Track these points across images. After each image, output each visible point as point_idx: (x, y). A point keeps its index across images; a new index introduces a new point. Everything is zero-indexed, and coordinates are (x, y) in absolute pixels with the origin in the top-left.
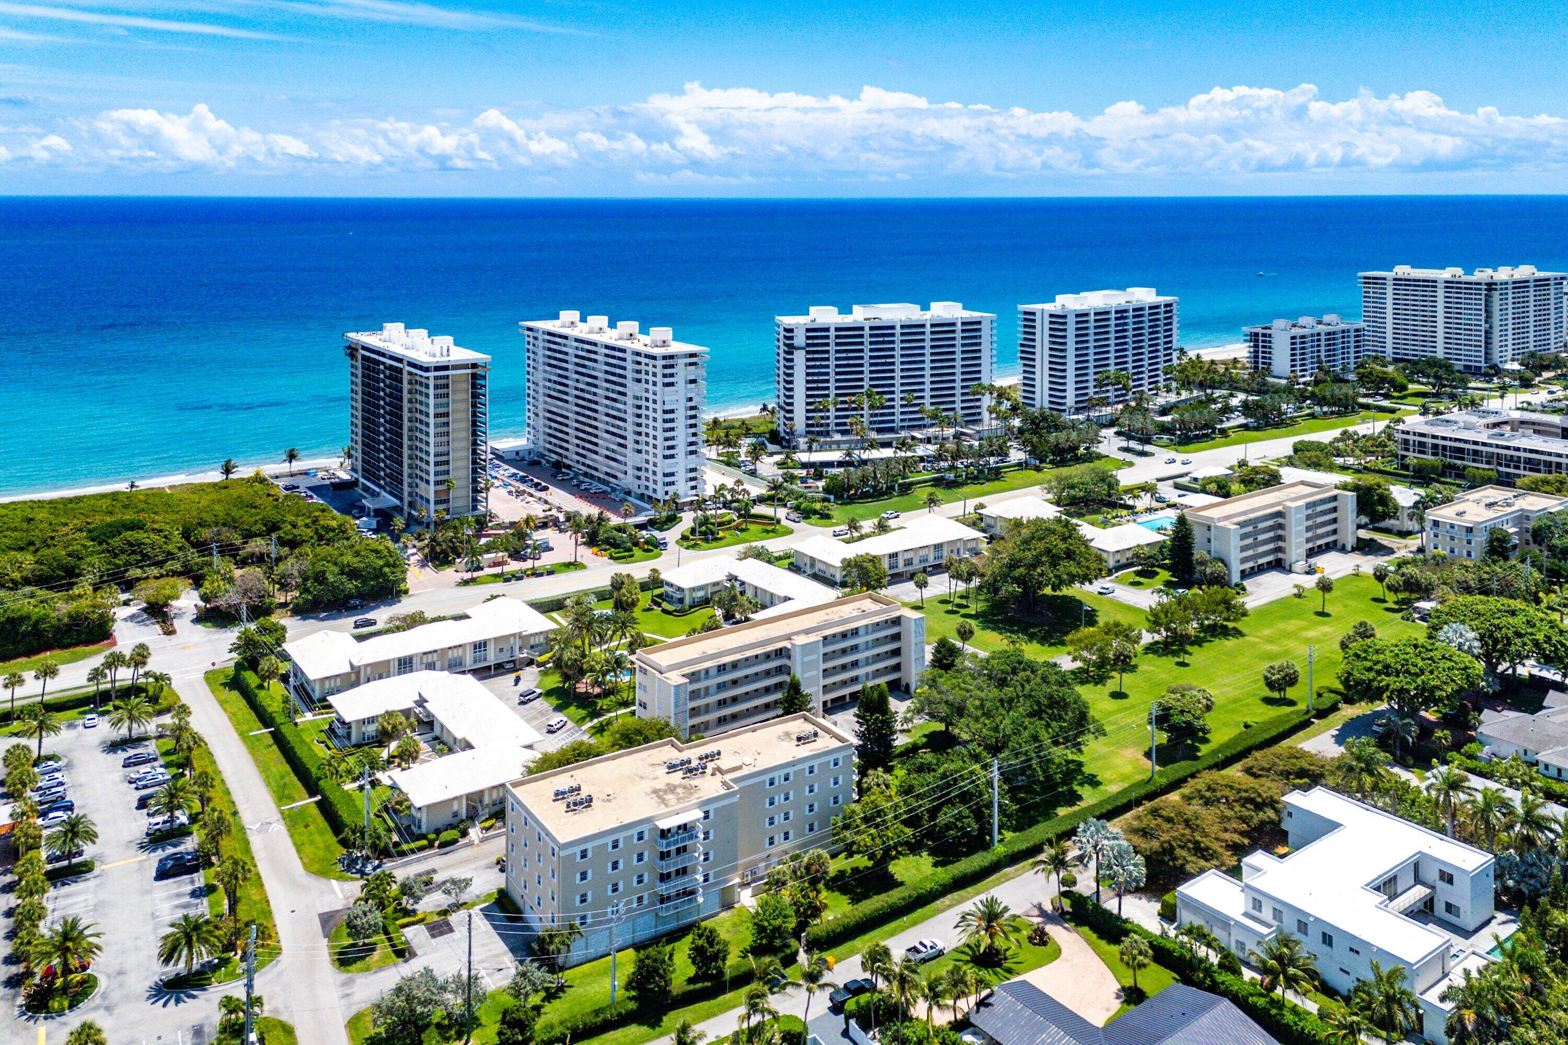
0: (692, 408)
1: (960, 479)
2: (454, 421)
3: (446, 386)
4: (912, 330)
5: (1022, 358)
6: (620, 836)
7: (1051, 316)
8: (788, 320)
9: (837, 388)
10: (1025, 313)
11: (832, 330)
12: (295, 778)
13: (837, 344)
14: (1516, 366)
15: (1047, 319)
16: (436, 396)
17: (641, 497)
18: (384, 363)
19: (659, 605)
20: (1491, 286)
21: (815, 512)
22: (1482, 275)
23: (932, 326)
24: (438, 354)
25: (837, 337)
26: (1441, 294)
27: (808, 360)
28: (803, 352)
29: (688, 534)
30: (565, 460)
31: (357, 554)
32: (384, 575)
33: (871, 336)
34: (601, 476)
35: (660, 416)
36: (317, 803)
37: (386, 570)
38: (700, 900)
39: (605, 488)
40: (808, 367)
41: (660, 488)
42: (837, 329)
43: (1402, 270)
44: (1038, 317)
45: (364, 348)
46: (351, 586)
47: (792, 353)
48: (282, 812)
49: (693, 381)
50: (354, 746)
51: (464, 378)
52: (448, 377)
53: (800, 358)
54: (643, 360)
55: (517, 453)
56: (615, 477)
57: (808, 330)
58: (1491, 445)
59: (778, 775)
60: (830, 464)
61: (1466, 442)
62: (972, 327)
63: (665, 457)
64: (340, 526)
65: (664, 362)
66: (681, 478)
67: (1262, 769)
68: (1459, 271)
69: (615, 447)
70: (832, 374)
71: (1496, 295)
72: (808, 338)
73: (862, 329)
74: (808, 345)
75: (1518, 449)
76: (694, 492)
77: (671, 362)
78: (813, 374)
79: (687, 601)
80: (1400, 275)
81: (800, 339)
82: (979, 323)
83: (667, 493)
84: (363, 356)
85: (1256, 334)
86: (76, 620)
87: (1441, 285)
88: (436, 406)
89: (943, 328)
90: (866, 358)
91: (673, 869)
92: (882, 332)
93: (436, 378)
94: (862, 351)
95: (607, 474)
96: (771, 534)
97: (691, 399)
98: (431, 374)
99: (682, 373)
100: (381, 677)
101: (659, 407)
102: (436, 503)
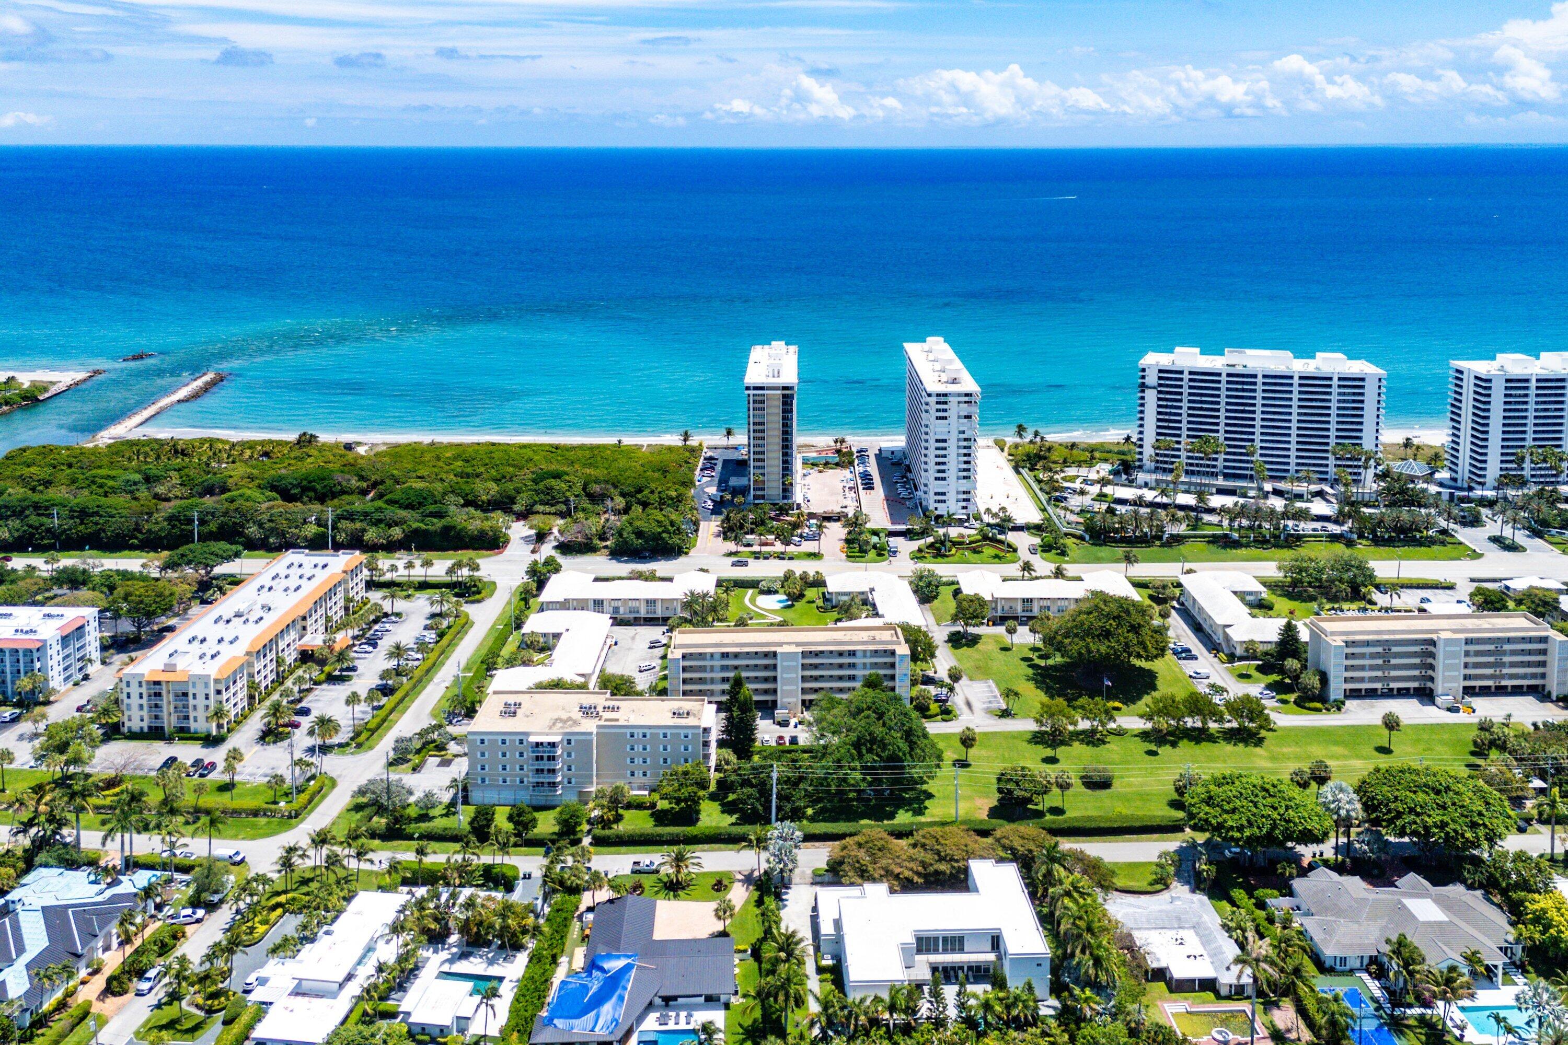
0: (965, 440)
2: (769, 429)
3: (762, 402)
4: (1277, 380)
5: (1452, 420)
6: (507, 738)
7: (1476, 378)
10: (1456, 370)
11: (1186, 373)
13: (1190, 387)
15: (1473, 381)
25: (1191, 380)
27: (1159, 399)
28: (1155, 391)
32: (663, 539)
33: (1228, 382)
35: (932, 444)
37: (664, 535)
38: (559, 792)
40: (1159, 406)
42: (1191, 373)
44: (1465, 377)
47: (1144, 392)
49: (968, 417)
51: (777, 397)
52: (764, 395)
53: (1151, 396)
55: (893, 453)
57: (1161, 371)
59: (638, 733)
62: (1353, 384)
63: (937, 479)
66: (951, 498)
70: (1185, 415)
72: (1160, 378)
73: (1219, 374)
74: (1160, 385)
76: (964, 511)
77: (942, 399)
78: (1165, 414)
79: (834, 602)
81: (1152, 379)
82: (1363, 379)
83: (936, 509)
86: (482, 534)
89: (1315, 382)
90: (1223, 404)
91: (546, 768)
92: (1241, 379)
94: (1218, 396)
97: (963, 432)
99: (956, 409)
100: (583, 609)
101: (931, 436)
102: (755, 489)
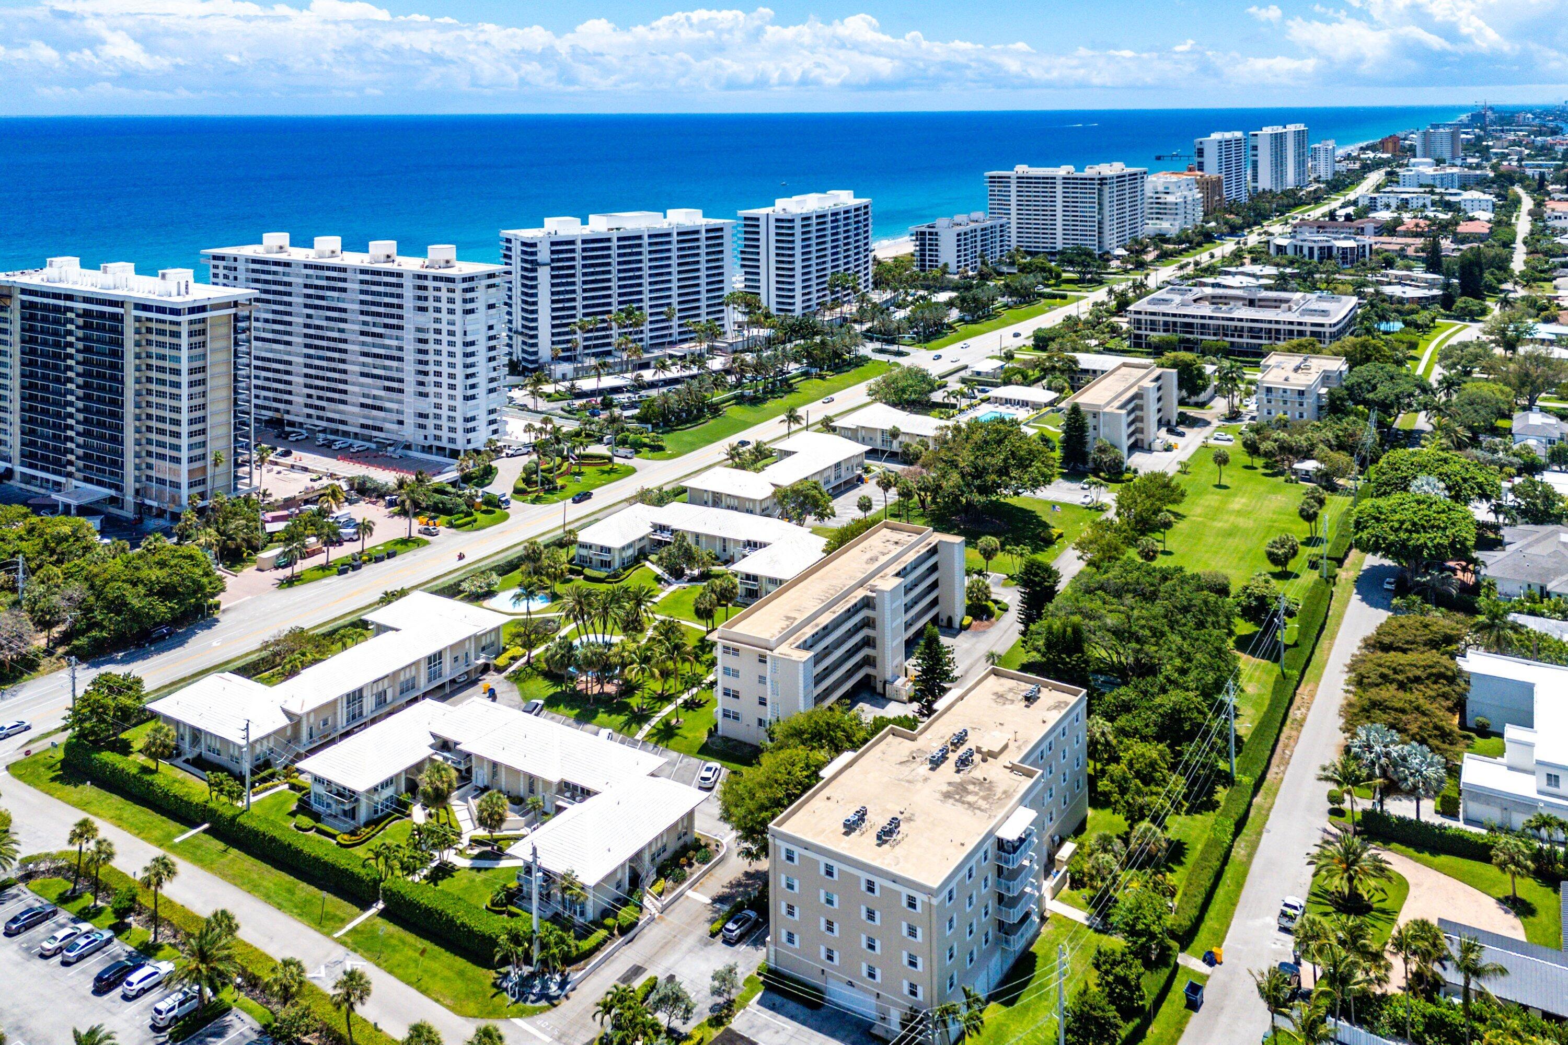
0: (491, 338)
1: (759, 395)
2: (212, 376)
3: (203, 332)
4: (660, 238)
5: (743, 266)
6: (973, 862)
7: (777, 220)
8: (528, 234)
9: (585, 307)
10: (746, 219)
11: (579, 242)
12: (312, 888)
13: (584, 258)
14: (1123, 252)
15: (772, 224)
16: (191, 346)
17: (428, 449)
18: (71, 309)
19: (579, 573)
20: (1103, 180)
21: (645, 445)
22: (1090, 171)
23: (650, 236)
24: (174, 292)
25: (584, 250)
26: (1059, 189)
27: (553, 277)
28: (548, 268)
29: (522, 486)
30: (286, 417)
31: (162, 564)
33: (619, 247)
34: (358, 430)
36: (382, 914)
39: (368, 444)
40: (553, 285)
41: (460, 437)
42: (583, 242)
43: (1022, 169)
44: (762, 223)
45: (24, 291)
46: (163, 609)
47: (535, 270)
48: (341, 942)
49: (493, 306)
50: (366, 825)
51: (225, 320)
52: (204, 320)
53: (544, 275)
54: (430, 284)
56: (380, 429)
57: (553, 244)
58: (1217, 318)
59: (1046, 746)
60: (617, 390)
61: (1193, 317)
62: (715, 233)
63: (467, 398)
64: (74, 533)
65: (466, 285)
66: (481, 423)
67: (1407, 642)
68: (1071, 168)
69: (382, 393)
70: (579, 292)
71: (1106, 189)
72: (553, 252)
73: (609, 240)
74: (553, 260)
75: (1241, 320)
77: (470, 284)
78: (558, 293)
79: (616, 564)
80: (1020, 174)
81: (544, 255)
82: (721, 229)
83: (469, 441)
84: (22, 302)
85: (923, 233)
87: (1059, 182)
88: (191, 359)
89: (688, 236)
90: (614, 272)
92: (631, 241)
93: (191, 322)
94: (610, 264)
95: (363, 426)
96: (614, 476)
97: (491, 328)
98: (184, 318)
99: (482, 296)
101: (459, 339)
102: (191, 485)
